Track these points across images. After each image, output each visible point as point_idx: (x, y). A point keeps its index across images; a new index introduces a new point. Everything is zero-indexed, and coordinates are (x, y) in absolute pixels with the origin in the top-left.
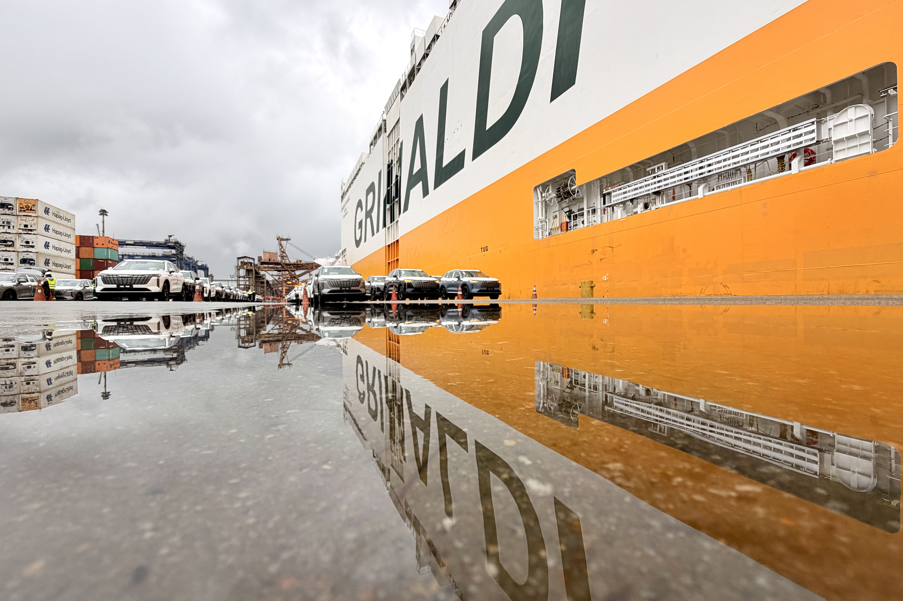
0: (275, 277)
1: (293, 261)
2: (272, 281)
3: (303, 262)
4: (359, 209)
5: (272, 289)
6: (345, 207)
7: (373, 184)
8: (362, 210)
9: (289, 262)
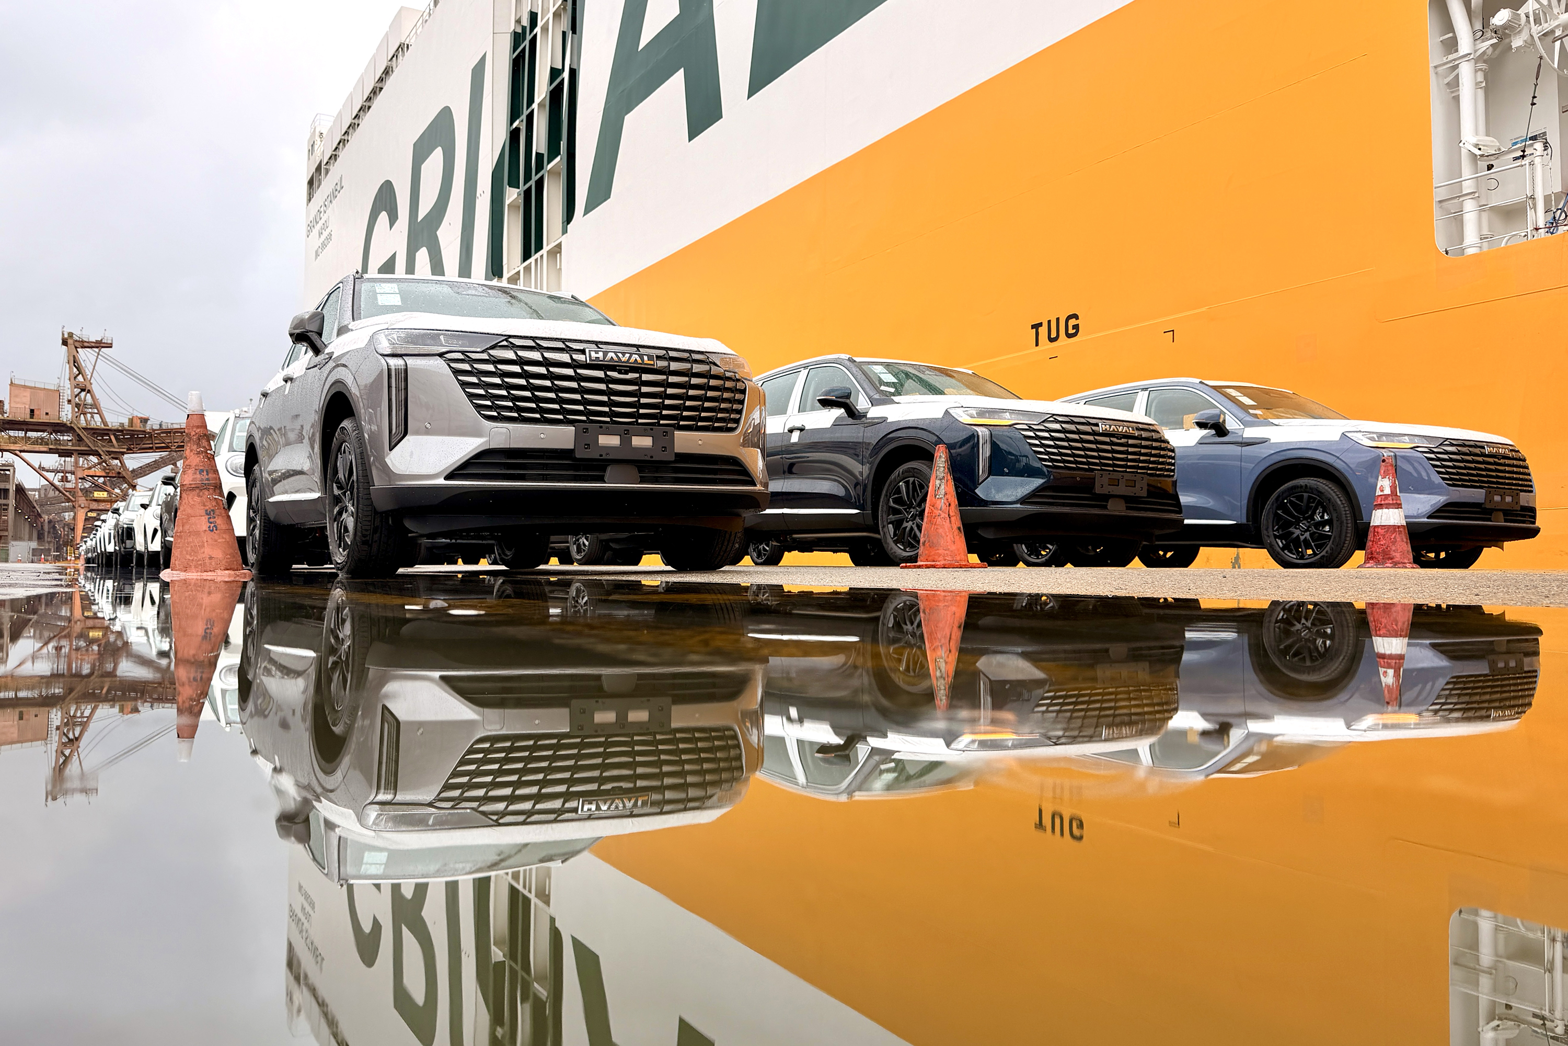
0: (50, 476)
1: (115, 418)
2: (39, 490)
3: (153, 424)
4: (383, 217)
5: (39, 515)
6: (324, 218)
7: (445, 115)
8: (393, 219)
9: (104, 421)
